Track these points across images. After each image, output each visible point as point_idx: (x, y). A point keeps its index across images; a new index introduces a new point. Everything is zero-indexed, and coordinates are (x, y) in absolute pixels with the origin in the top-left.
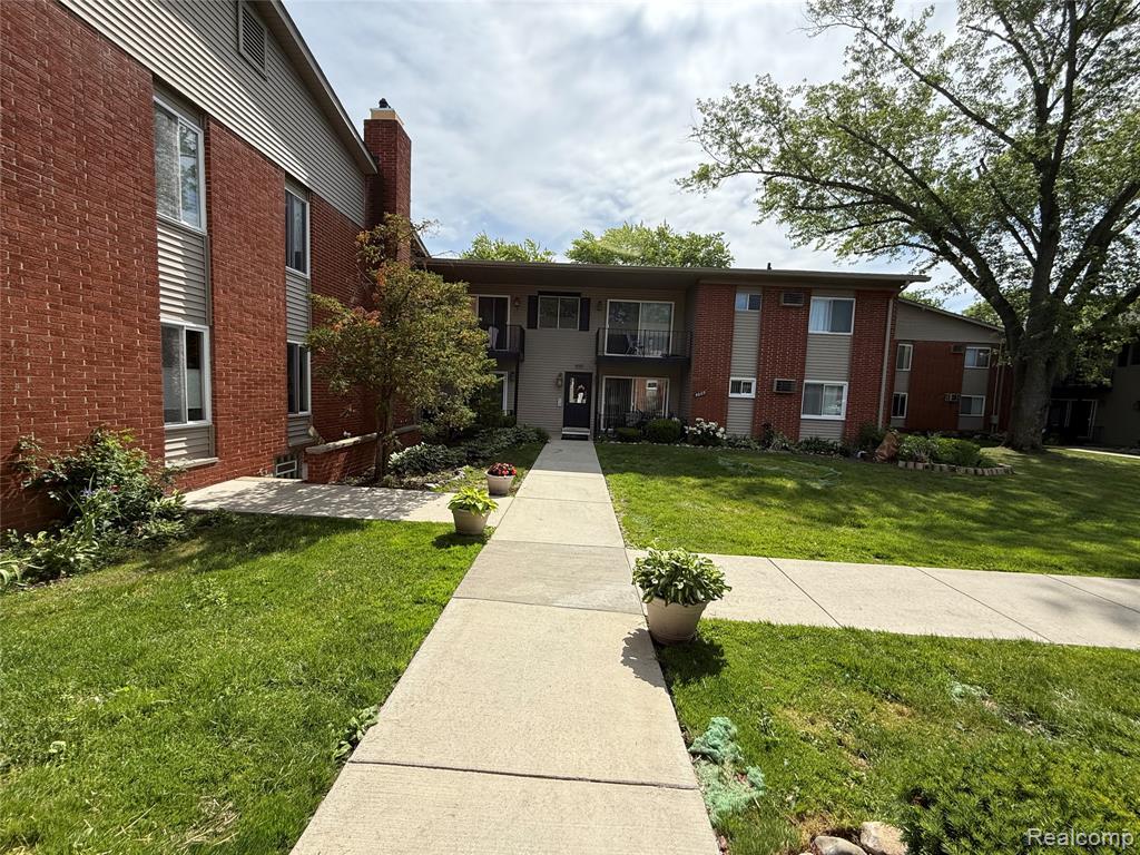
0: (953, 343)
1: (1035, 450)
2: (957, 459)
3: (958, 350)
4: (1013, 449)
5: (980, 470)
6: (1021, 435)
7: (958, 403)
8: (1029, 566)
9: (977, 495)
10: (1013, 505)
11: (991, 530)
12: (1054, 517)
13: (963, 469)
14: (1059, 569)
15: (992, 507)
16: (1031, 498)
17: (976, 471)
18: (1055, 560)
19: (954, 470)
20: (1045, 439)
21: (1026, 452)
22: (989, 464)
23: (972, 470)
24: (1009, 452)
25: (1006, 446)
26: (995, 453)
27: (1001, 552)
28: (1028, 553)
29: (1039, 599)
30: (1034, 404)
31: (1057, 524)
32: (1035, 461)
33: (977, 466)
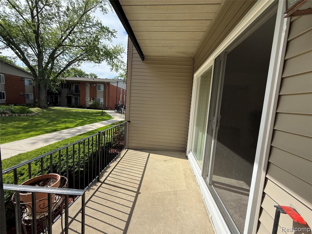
0: (20, 77)
1: (45, 108)
2: (21, 112)
3: (22, 79)
4: (40, 108)
5: (28, 114)
6: (41, 104)
7: (25, 95)
8: (32, 136)
9: (25, 121)
10: (34, 122)
11: (25, 130)
12: (44, 123)
13: (23, 115)
14: (38, 135)
15: (28, 124)
16: (40, 120)
17: (27, 115)
18: (38, 133)
19: (20, 115)
20: (49, 105)
21: (43, 108)
22: (31, 112)
23: (25, 114)
24: (39, 109)
25: (38, 107)
26: (35, 110)
27: (25, 135)
28: (32, 133)
29: (29, 143)
30: (43, 96)
31: (44, 125)
32: (45, 111)
33: (28, 113)
